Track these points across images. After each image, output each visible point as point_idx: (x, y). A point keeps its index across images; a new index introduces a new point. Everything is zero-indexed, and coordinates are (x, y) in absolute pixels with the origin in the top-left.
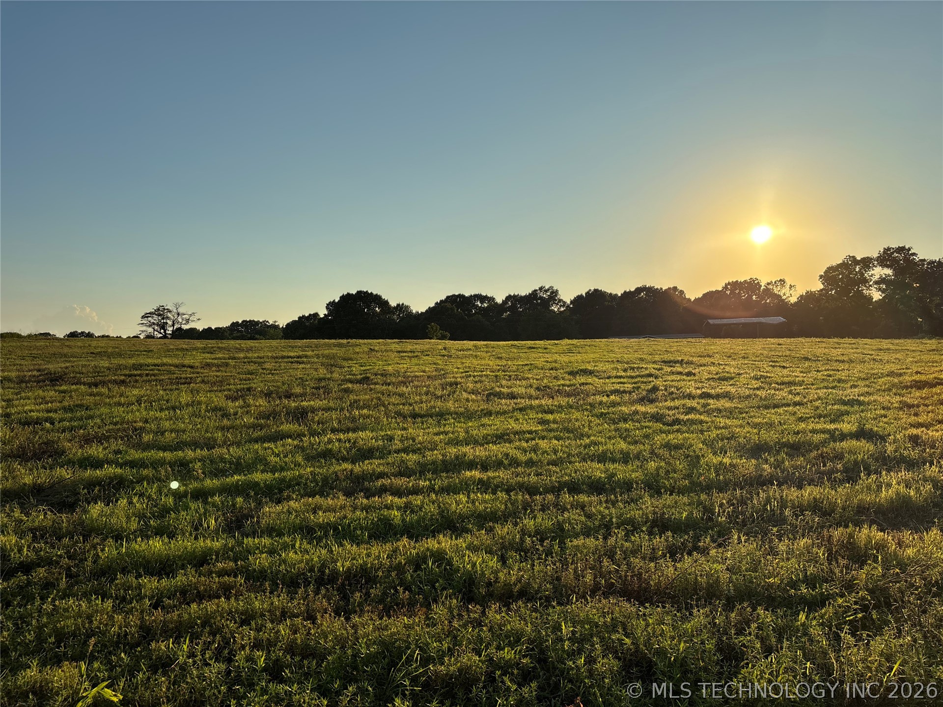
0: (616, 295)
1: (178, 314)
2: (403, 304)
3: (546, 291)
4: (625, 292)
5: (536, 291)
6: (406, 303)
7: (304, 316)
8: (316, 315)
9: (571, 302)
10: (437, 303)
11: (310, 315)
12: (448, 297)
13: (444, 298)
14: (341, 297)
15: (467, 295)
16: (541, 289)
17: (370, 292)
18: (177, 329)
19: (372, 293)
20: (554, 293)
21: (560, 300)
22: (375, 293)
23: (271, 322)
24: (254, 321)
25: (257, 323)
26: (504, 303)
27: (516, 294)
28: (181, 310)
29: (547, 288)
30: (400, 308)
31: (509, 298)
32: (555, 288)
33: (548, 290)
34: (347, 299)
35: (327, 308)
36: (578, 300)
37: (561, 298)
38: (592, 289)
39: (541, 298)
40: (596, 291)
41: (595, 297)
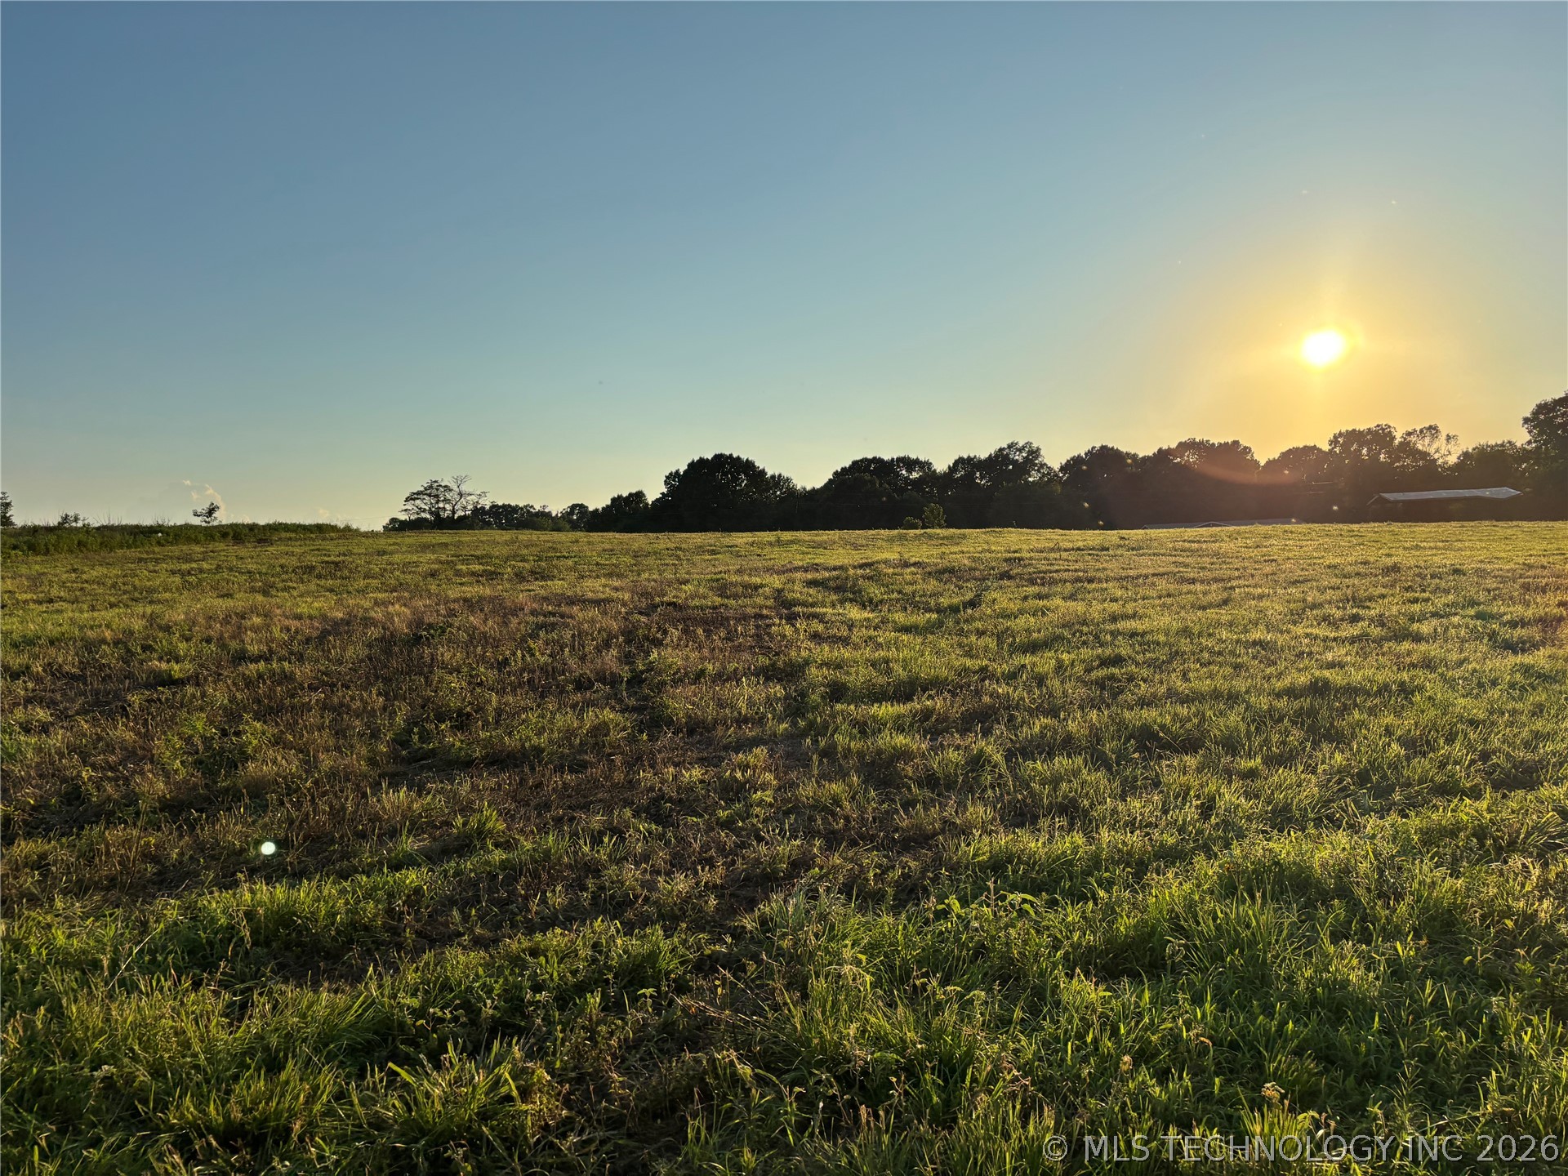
1: (461, 495)
2: (780, 475)
3: (1020, 450)
4: (1160, 450)
7: (620, 497)
9: (1062, 469)
10: (836, 473)
11: (631, 495)
12: (855, 463)
14: (689, 465)
15: (886, 457)
16: (1010, 446)
17: (735, 456)
19: (738, 458)
20: (1035, 453)
21: (1043, 465)
22: (744, 457)
24: (509, 506)
25: (515, 509)
26: (953, 469)
27: (972, 456)
28: (464, 488)
29: (1021, 444)
30: (777, 481)
31: (960, 461)
32: (1035, 445)
33: (1024, 447)
34: (697, 466)
35: (666, 483)
36: (1073, 465)
37: (1045, 461)
38: (1098, 445)
40: (1103, 448)
41: (1105, 458)
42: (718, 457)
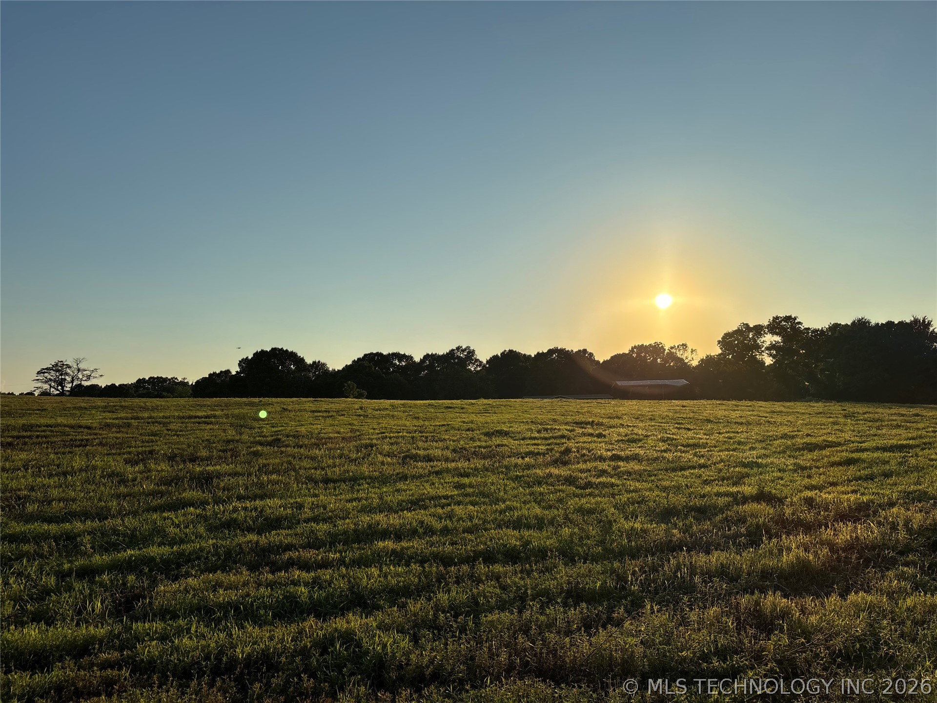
0: (530, 356)
1: (79, 370)
2: (319, 362)
3: (463, 351)
4: (538, 353)
5: (453, 350)
6: (322, 361)
7: (214, 373)
8: (228, 372)
9: (487, 362)
10: (354, 361)
11: (221, 372)
12: (365, 355)
13: (361, 356)
14: (254, 354)
15: (385, 353)
16: (458, 348)
17: (285, 349)
18: (76, 385)
19: (287, 350)
20: (471, 353)
21: (477, 360)
22: (290, 350)
23: (180, 379)
24: (161, 378)
25: (166, 379)
26: (422, 361)
27: (434, 353)
28: (81, 366)
29: (464, 347)
30: (317, 365)
31: (427, 357)
32: (472, 348)
33: (465, 349)
34: (260, 356)
35: (239, 365)
36: (494, 360)
37: (477, 358)
38: (507, 350)
39: (458, 357)
40: (511, 351)
41: (510, 358)
42: (274, 350)
